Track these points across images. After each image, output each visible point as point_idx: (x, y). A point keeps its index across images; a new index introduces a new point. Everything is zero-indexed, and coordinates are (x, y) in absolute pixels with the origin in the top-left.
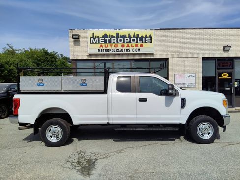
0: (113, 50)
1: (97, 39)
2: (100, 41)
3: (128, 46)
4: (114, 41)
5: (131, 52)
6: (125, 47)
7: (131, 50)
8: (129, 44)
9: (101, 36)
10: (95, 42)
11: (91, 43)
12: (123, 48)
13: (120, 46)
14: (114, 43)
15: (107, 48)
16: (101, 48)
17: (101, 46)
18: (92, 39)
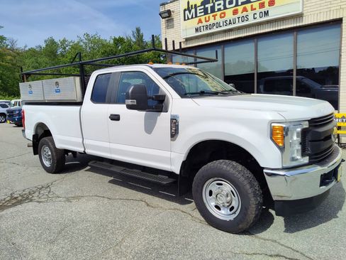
0: (218, 25)
1: (193, 11)
2: (198, 11)
3: (245, 10)
4: (219, 7)
5: (251, 21)
6: (240, 14)
7: (251, 17)
8: (246, 5)
9: (199, 4)
10: (190, 17)
11: (185, 20)
12: (236, 16)
13: (229, 14)
14: (219, 10)
15: (208, 23)
16: (200, 25)
17: (200, 21)
18: (187, 12)
